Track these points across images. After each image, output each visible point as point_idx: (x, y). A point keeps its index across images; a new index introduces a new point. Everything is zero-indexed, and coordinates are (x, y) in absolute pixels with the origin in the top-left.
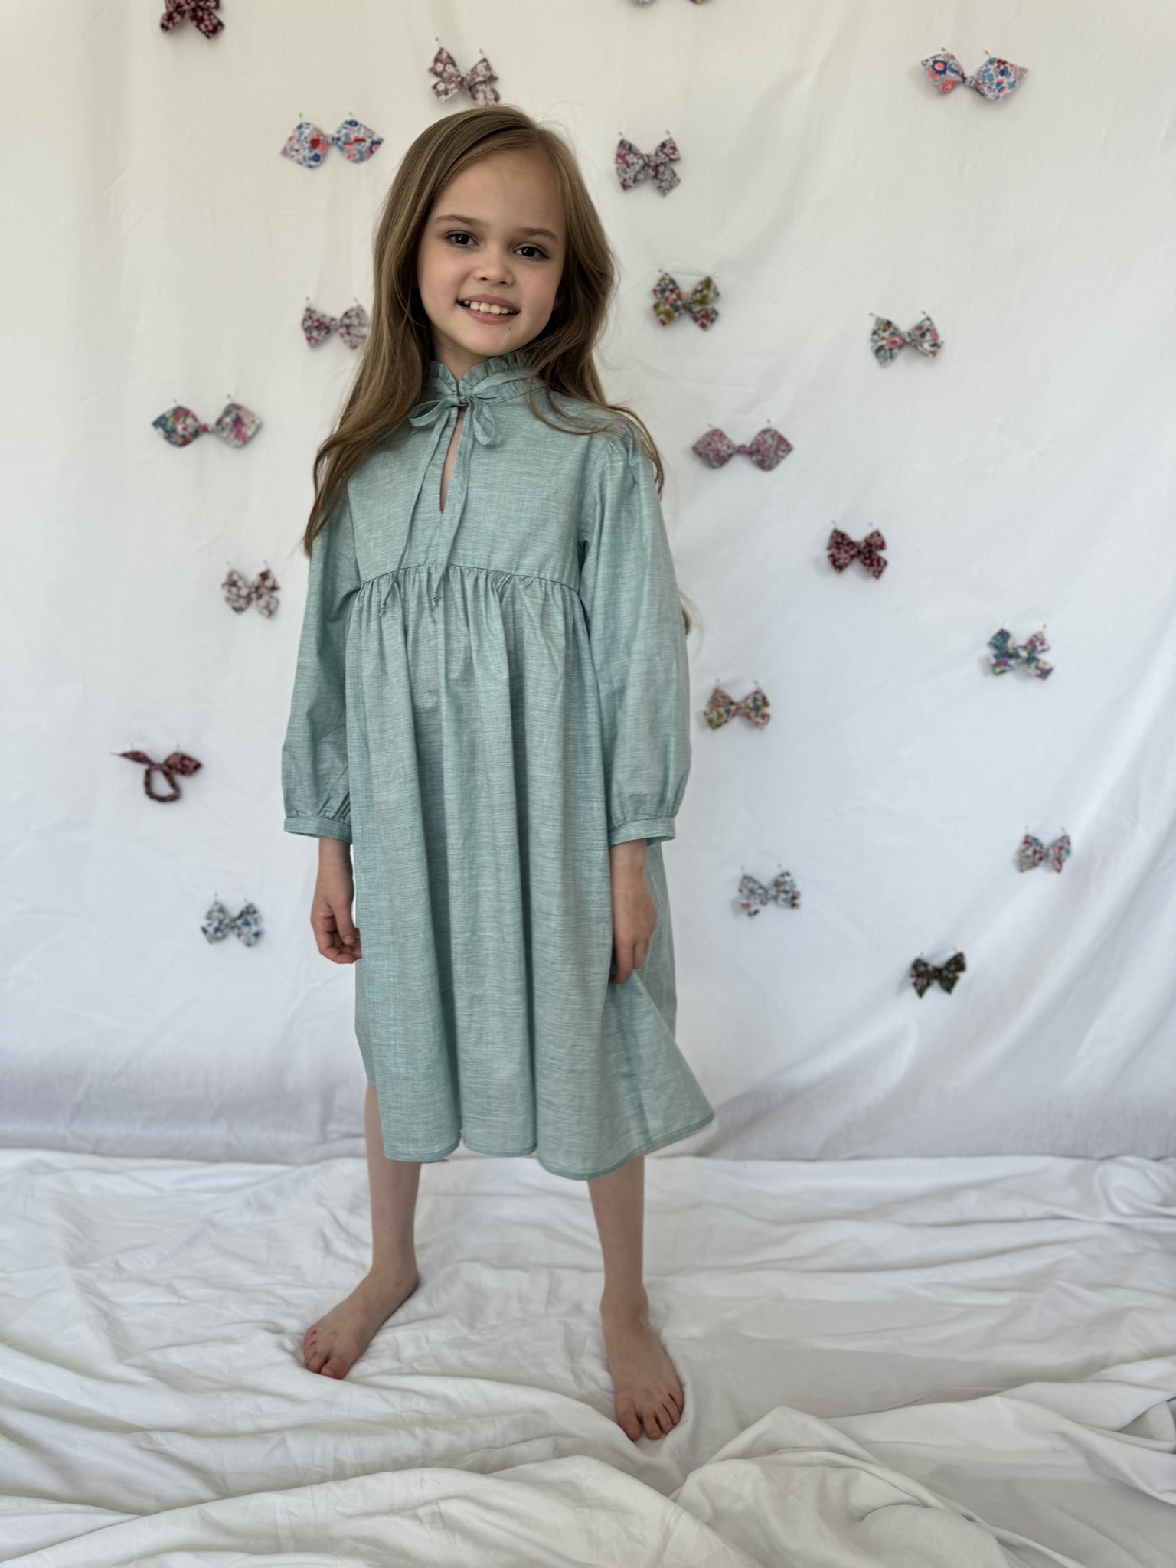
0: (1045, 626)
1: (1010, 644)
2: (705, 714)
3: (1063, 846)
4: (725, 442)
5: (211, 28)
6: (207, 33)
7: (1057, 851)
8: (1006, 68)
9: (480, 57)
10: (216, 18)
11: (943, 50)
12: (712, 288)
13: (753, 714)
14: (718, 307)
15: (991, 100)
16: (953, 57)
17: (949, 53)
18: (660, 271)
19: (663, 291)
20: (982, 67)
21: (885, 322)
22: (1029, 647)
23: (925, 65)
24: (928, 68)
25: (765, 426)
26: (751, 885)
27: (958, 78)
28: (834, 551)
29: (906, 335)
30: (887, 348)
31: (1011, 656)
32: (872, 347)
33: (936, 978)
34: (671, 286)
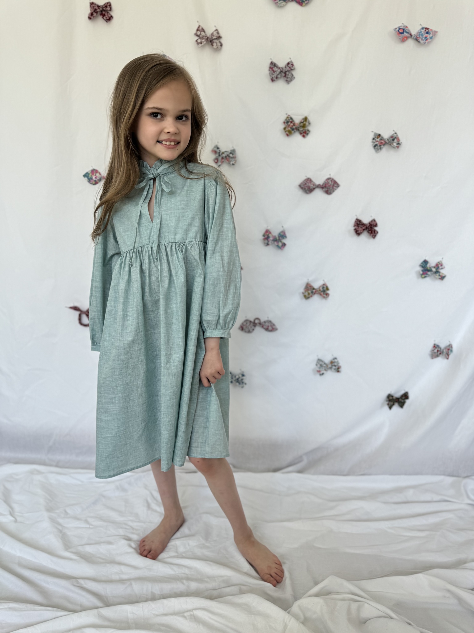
0: (443, 258)
1: (428, 266)
2: (303, 293)
3: (449, 349)
4: (312, 183)
5: (108, 18)
6: (107, 20)
7: (447, 350)
8: (429, 31)
9: (215, 29)
10: (110, 14)
11: (403, 24)
12: (307, 121)
13: (322, 293)
14: (310, 128)
15: (422, 44)
16: (407, 27)
17: (405, 25)
18: (286, 114)
19: (287, 122)
20: (419, 31)
21: (378, 135)
22: (436, 267)
23: (395, 30)
24: (397, 32)
25: (328, 177)
26: (321, 363)
27: (409, 35)
28: (356, 227)
29: (387, 140)
30: (378, 145)
31: (428, 271)
32: (372, 145)
33: (396, 402)
34: (291, 120)
